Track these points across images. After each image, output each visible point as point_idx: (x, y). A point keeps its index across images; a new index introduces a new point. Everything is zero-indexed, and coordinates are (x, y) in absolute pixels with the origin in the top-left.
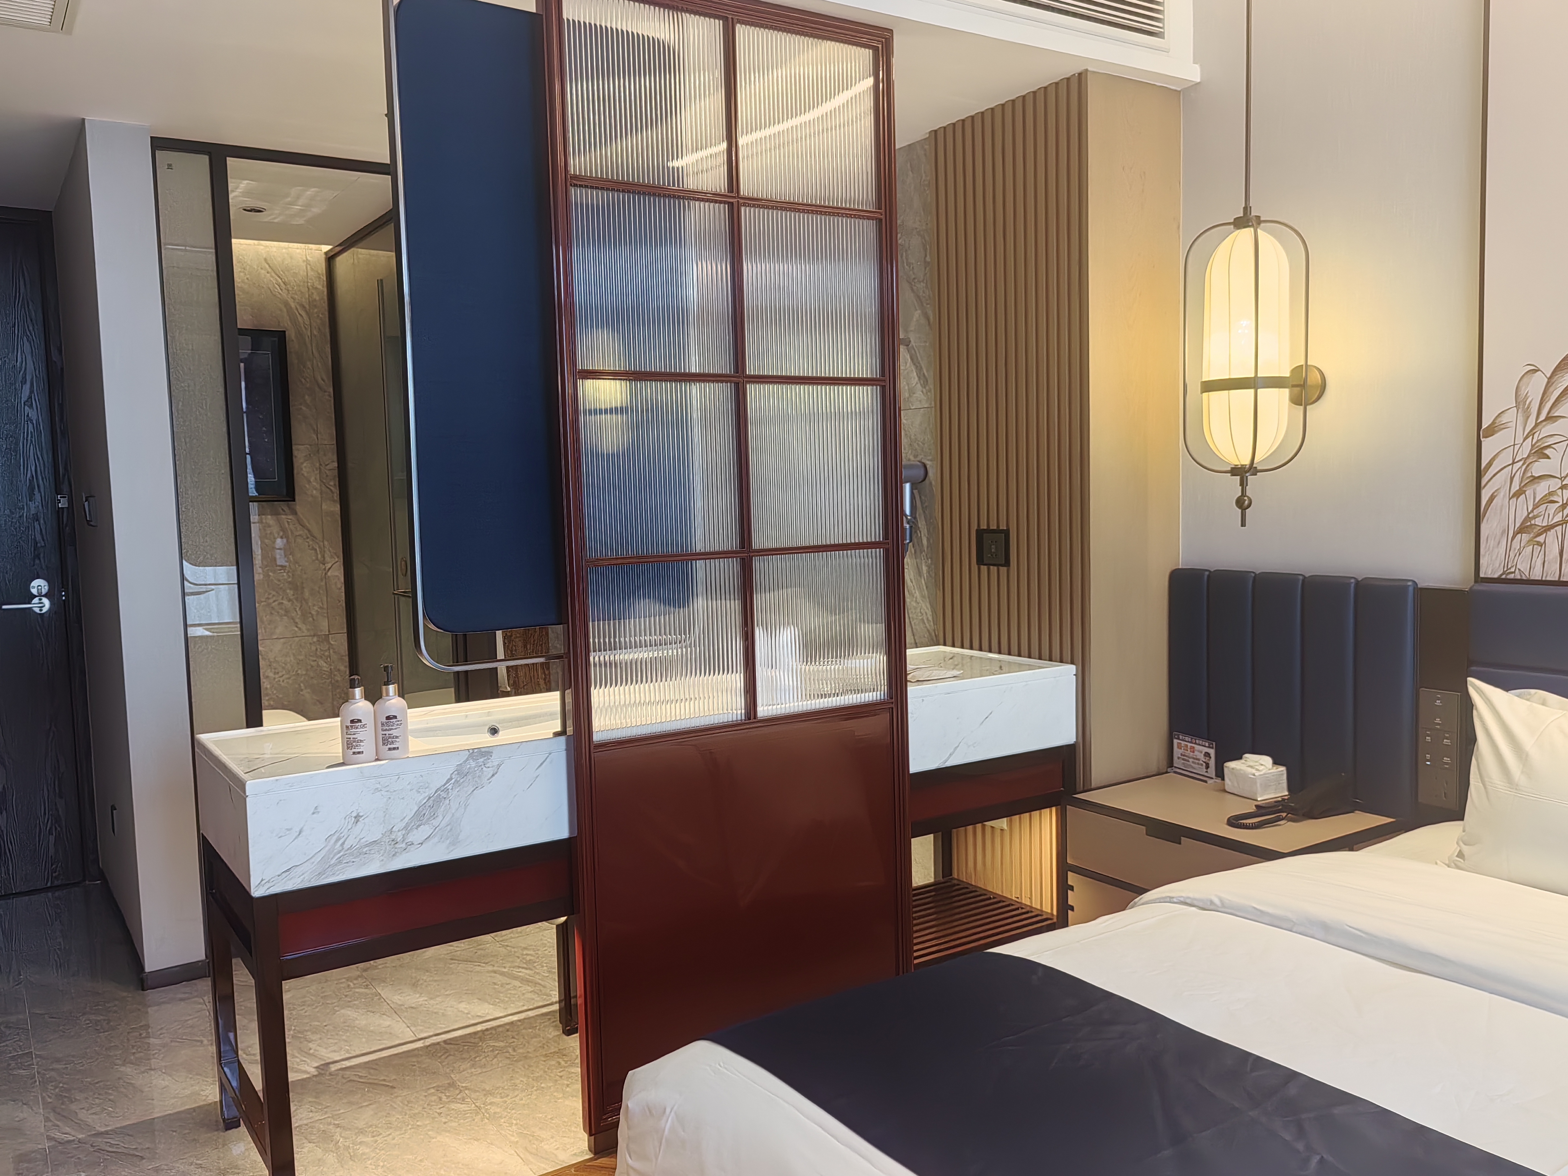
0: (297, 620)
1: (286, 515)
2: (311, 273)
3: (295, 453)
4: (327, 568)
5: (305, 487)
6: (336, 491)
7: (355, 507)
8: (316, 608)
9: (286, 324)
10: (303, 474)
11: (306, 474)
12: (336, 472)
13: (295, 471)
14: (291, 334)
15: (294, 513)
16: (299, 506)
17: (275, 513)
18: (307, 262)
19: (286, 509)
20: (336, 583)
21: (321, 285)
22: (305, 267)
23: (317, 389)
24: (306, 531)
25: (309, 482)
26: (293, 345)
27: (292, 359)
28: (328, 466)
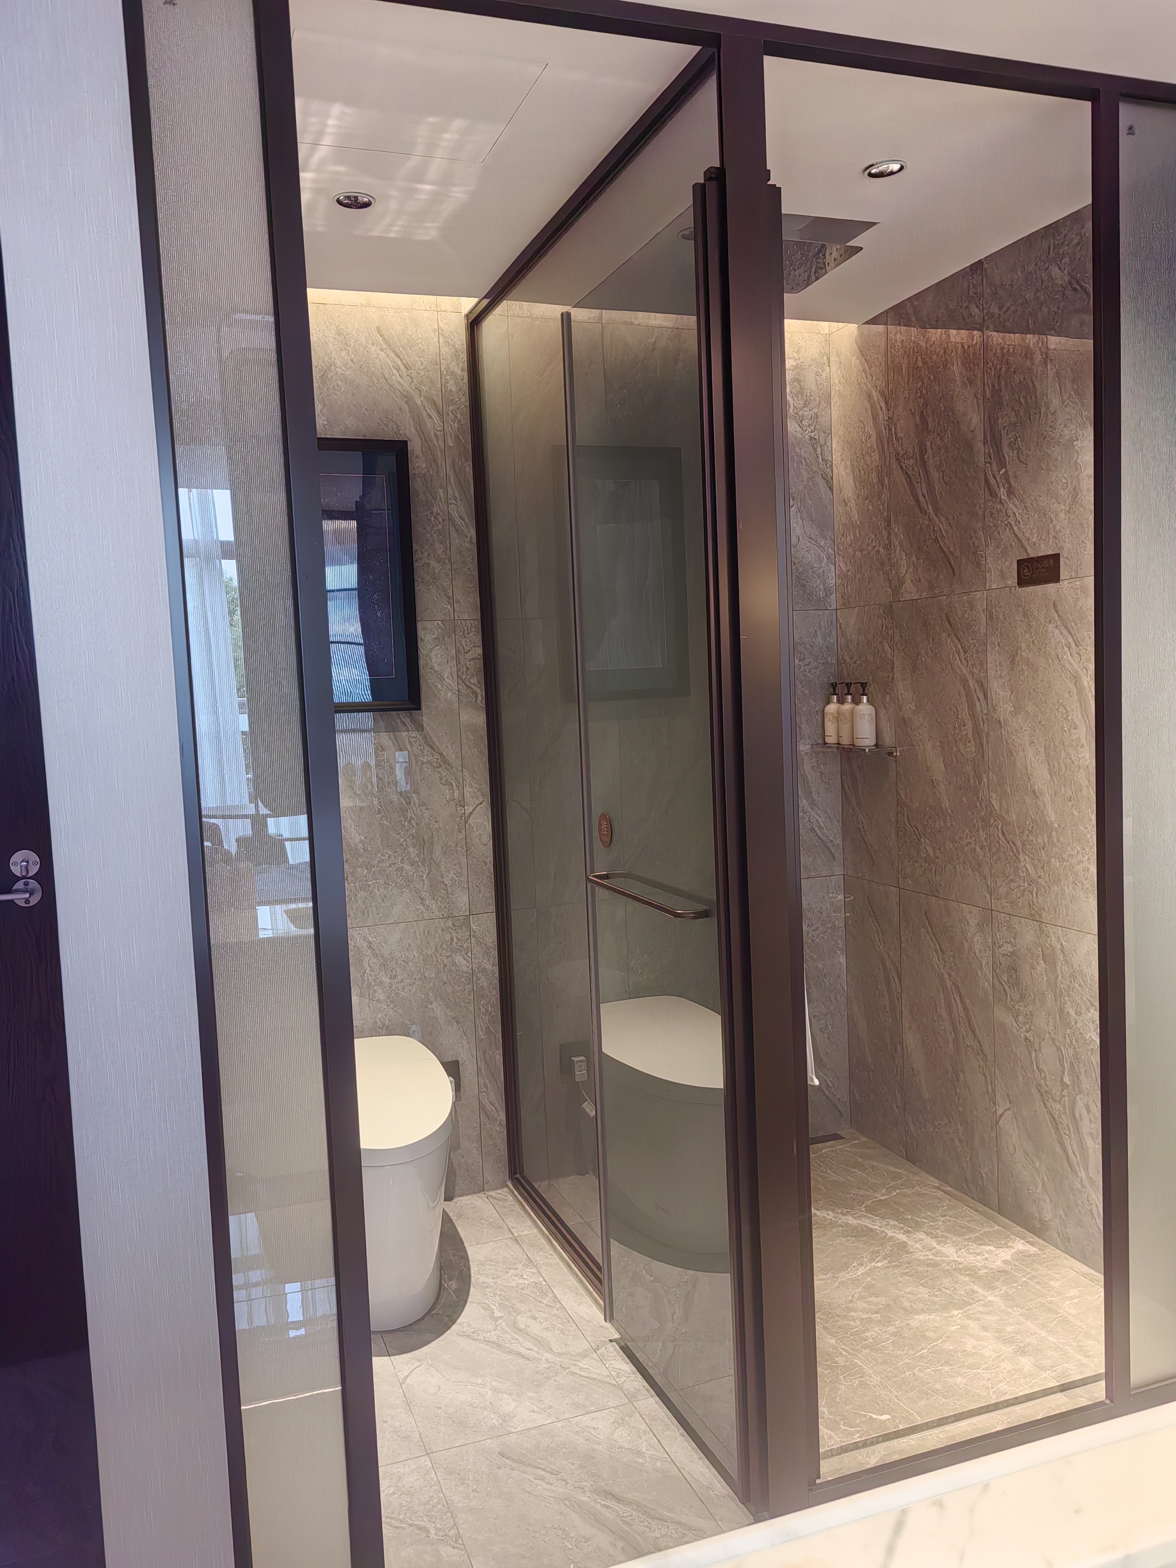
0: (423, 894)
1: (408, 731)
2: (445, 350)
3: (421, 633)
4: (467, 812)
5: (436, 687)
6: (481, 693)
7: (507, 718)
8: (451, 875)
9: (408, 431)
10: (432, 668)
11: (436, 668)
12: (480, 664)
13: (421, 663)
14: (415, 447)
15: (420, 727)
16: (426, 716)
17: (394, 730)
18: (439, 331)
19: (407, 721)
20: (480, 835)
21: (459, 368)
22: (436, 340)
23: (453, 533)
24: (437, 756)
25: (441, 679)
26: (418, 464)
27: (416, 485)
28: (470, 654)
